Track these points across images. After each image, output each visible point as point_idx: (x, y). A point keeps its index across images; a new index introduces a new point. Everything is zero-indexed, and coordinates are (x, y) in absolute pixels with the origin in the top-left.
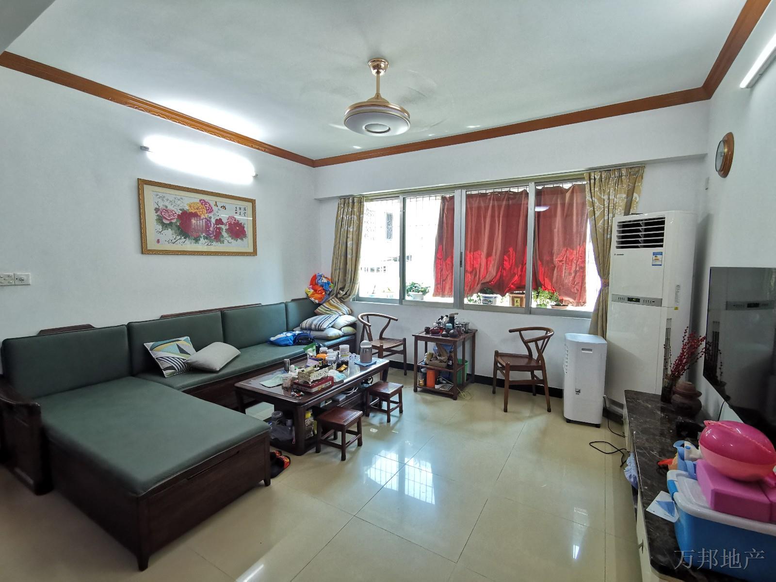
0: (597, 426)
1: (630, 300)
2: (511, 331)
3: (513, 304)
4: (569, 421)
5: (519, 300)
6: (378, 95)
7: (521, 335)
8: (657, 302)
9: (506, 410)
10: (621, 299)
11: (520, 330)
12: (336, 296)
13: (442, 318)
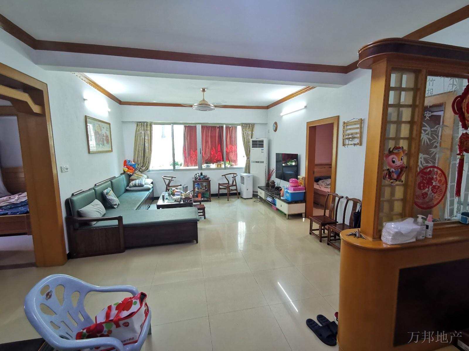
0: (252, 198)
1: (256, 162)
2: (222, 176)
3: (218, 167)
4: (245, 199)
5: (220, 165)
6: (204, 100)
7: (225, 176)
8: (263, 162)
9: (228, 200)
10: (254, 162)
11: (225, 175)
12: (139, 171)
13: (196, 174)
